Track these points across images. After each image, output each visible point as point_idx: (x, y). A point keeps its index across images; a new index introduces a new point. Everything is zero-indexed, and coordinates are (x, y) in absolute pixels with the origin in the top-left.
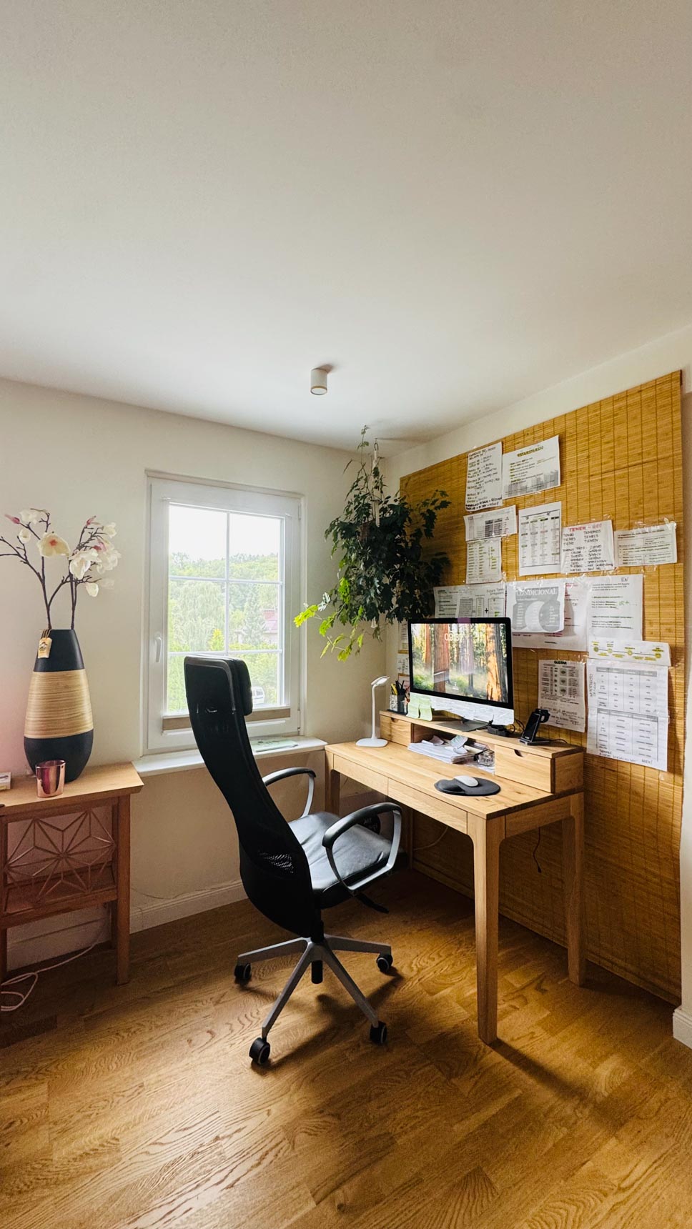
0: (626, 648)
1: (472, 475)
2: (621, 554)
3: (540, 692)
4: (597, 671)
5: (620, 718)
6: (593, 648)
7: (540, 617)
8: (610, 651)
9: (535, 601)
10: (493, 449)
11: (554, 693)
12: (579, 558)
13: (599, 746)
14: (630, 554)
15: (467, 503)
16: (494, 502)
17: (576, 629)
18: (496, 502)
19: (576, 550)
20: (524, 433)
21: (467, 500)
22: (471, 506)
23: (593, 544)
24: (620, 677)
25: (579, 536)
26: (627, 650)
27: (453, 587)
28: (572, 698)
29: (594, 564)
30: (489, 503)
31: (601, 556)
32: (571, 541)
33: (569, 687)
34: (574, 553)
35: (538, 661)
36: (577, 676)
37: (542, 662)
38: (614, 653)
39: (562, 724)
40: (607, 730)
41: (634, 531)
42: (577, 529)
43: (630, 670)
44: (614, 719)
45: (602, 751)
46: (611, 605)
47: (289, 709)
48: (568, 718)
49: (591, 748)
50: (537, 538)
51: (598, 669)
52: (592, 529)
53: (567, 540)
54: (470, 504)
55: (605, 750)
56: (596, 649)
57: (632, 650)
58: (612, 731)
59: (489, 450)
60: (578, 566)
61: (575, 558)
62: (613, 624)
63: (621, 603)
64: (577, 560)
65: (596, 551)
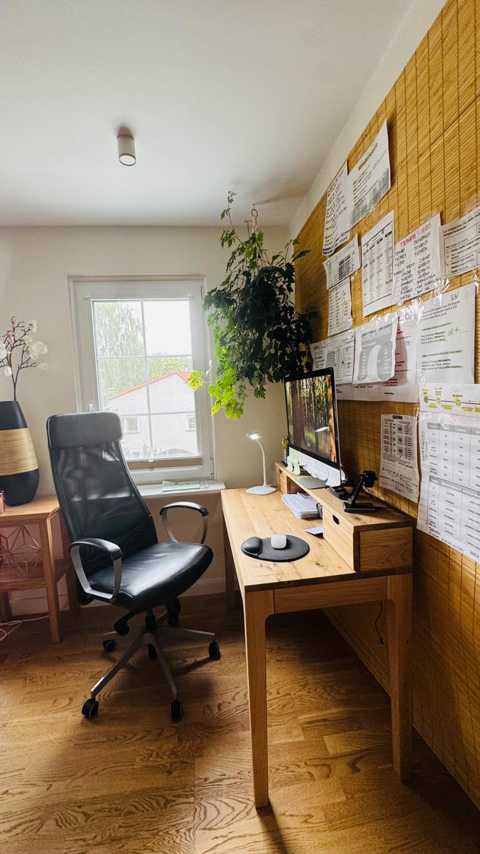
0: (454, 396)
1: (330, 213)
2: (449, 260)
5: (451, 491)
8: (439, 401)
9: (375, 345)
10: (342, 172)
11: (393, 453)
12: (408, 280)
13: (429, 522)
15: (324, 247)
16: (343, 237)
19: (406, 270)
21: (324, 243)
23: (421, 256)
24: (454, 437)
25: (410, 248)
26: (454, 399)
27: (323, 341)
29: (423, 283)
30: (340, 239)
31: (429, 270)
33: (405, 447)
35: (380, 416)
36: (411, 434)
37: (383, 417)
38: (442, 403)
39: (399, 490)
41: (465, 218)
42: (408, 241)
43: (461, 427)
45: (431, 530)
46: (440, 336)
48: (403, 483)
49: (421, 525)
50: (374, 267)
51: (430, 426)
53: (398, 259)
54: (328, 247)
55: (435, 529)
56: (426, 400)
57: (460, 398)
59: (340, 176)
60: (408, 291)
62: (441, 363)
63: (451, 333)
64: (407, 283)
65: (424, 264)
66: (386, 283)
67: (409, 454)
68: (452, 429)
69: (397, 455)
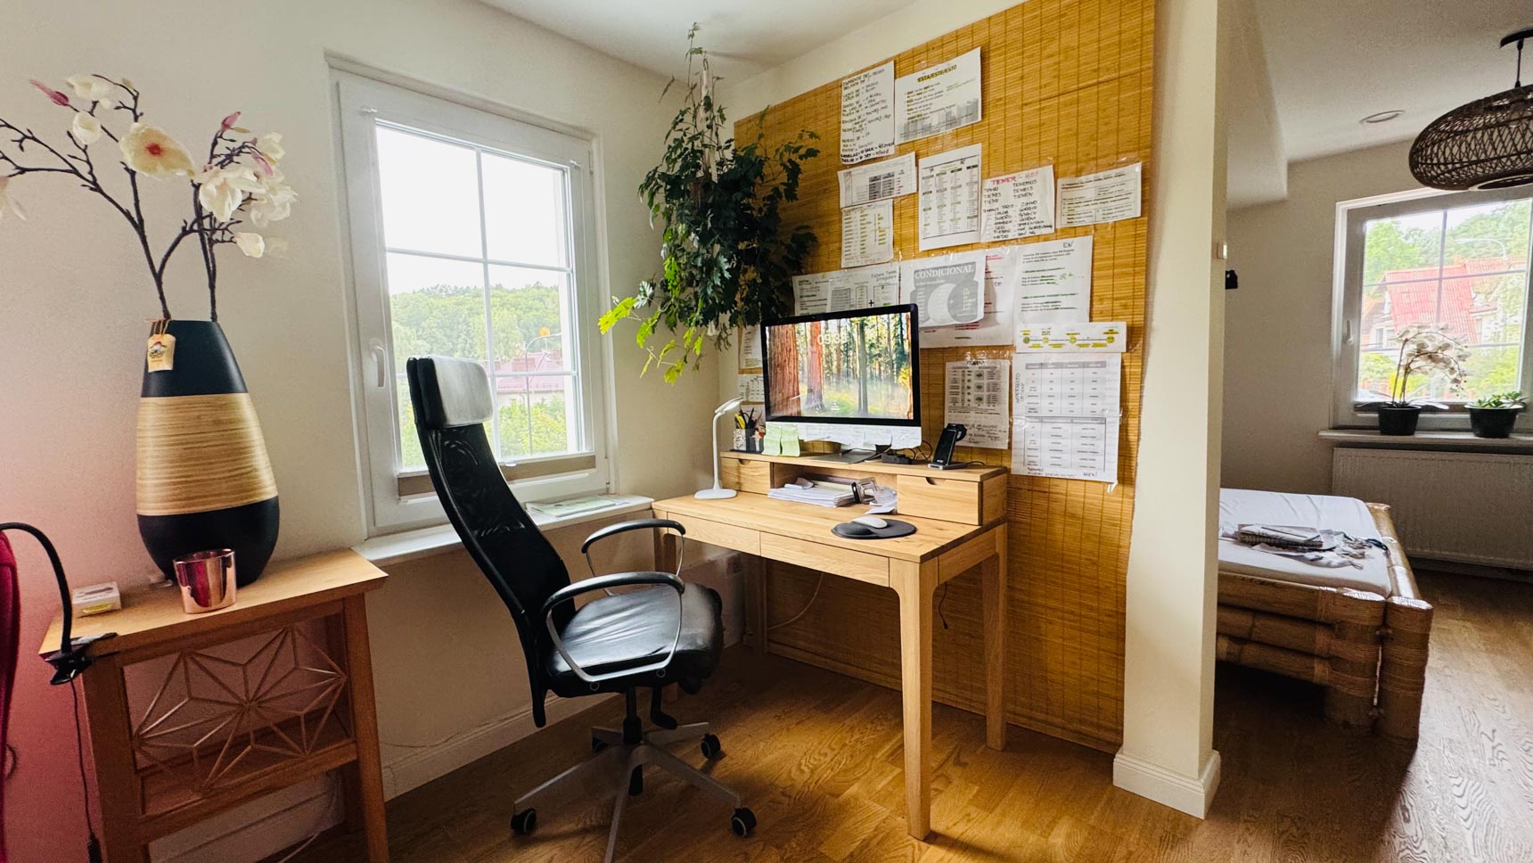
0: (1068, 334)
1: (848, 112)
2: (1065, 211)
3: (948, 404)
4: (1027, 368)
5: (1055, 425)
6: (1022, 339)
7: (949, 304)
8: (1046, 340)
9: (942, 284)
10: (880, 72)
11: (966, 404)
12: (1005, 220)
13: (1027, 462)
14: (1077, 209)
15: (842, 153)
16: (882, 150)
17: (1000, 317)
18: (885, 149)
19: (1002, 210)
20: (928, 48)
21: (842, 147)
22: (848, 156)
23: (1024, 200)
24: (1058, 373)
25: (1007, 190)
26: (1068, 337)
27: (820, 275)
28: (991, 407)
29: (1027, 227)
30: (875, 151)
31: (1036, 216)
32: (994, 198)
33: (987, 393)
34: (999, 213)
35: (944, 364)
36: (999, 377)
37: (949, 366)
38: (1050, 342)
39: (977, 442)
40: (1038, 441)
41: (1083, 178)
42: (1003, 181)
43: (1070, 363)
44: (1047, 428)
45: (1031, 470)
46: (1048, 280)
47: (594, 457)
48: (984, 433)
49: (1017, 467)
50: (945, 196)
51: (1028, 366)
52: (1024, 180)
53: (989, 196)
54: (847, 153)
55: (1035, 467)
56: (1027, 341)
57: (1076, 336)
58: (1046, 443)
59: (875, 73)
60: (1004, 232)
61: (1001, 221)
62: (1050, 304)
63: (1063, 277)
64: (1003, 223)
65: (1029, 209)
66: (969, 218)
67: (993, 400)
68: (1058, 366)
69: (973, 404)
